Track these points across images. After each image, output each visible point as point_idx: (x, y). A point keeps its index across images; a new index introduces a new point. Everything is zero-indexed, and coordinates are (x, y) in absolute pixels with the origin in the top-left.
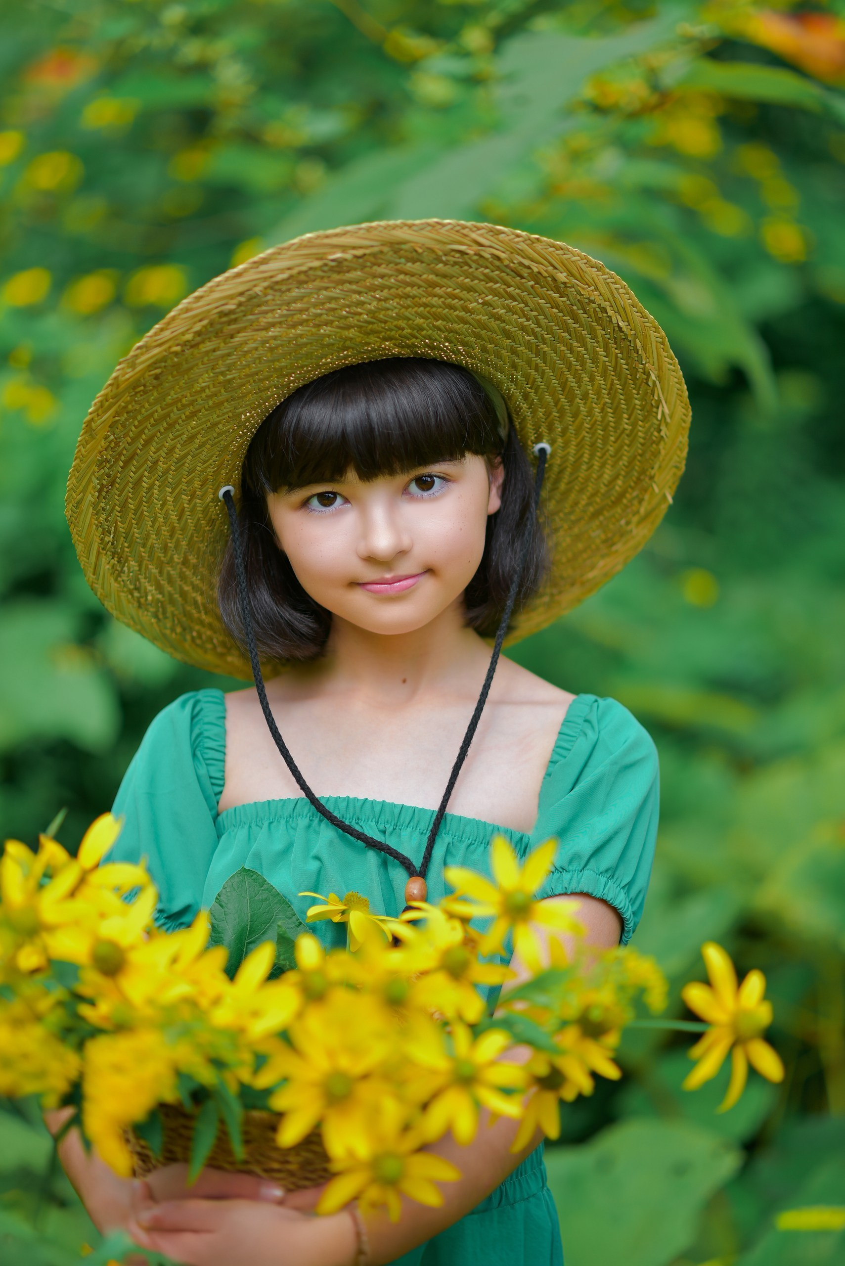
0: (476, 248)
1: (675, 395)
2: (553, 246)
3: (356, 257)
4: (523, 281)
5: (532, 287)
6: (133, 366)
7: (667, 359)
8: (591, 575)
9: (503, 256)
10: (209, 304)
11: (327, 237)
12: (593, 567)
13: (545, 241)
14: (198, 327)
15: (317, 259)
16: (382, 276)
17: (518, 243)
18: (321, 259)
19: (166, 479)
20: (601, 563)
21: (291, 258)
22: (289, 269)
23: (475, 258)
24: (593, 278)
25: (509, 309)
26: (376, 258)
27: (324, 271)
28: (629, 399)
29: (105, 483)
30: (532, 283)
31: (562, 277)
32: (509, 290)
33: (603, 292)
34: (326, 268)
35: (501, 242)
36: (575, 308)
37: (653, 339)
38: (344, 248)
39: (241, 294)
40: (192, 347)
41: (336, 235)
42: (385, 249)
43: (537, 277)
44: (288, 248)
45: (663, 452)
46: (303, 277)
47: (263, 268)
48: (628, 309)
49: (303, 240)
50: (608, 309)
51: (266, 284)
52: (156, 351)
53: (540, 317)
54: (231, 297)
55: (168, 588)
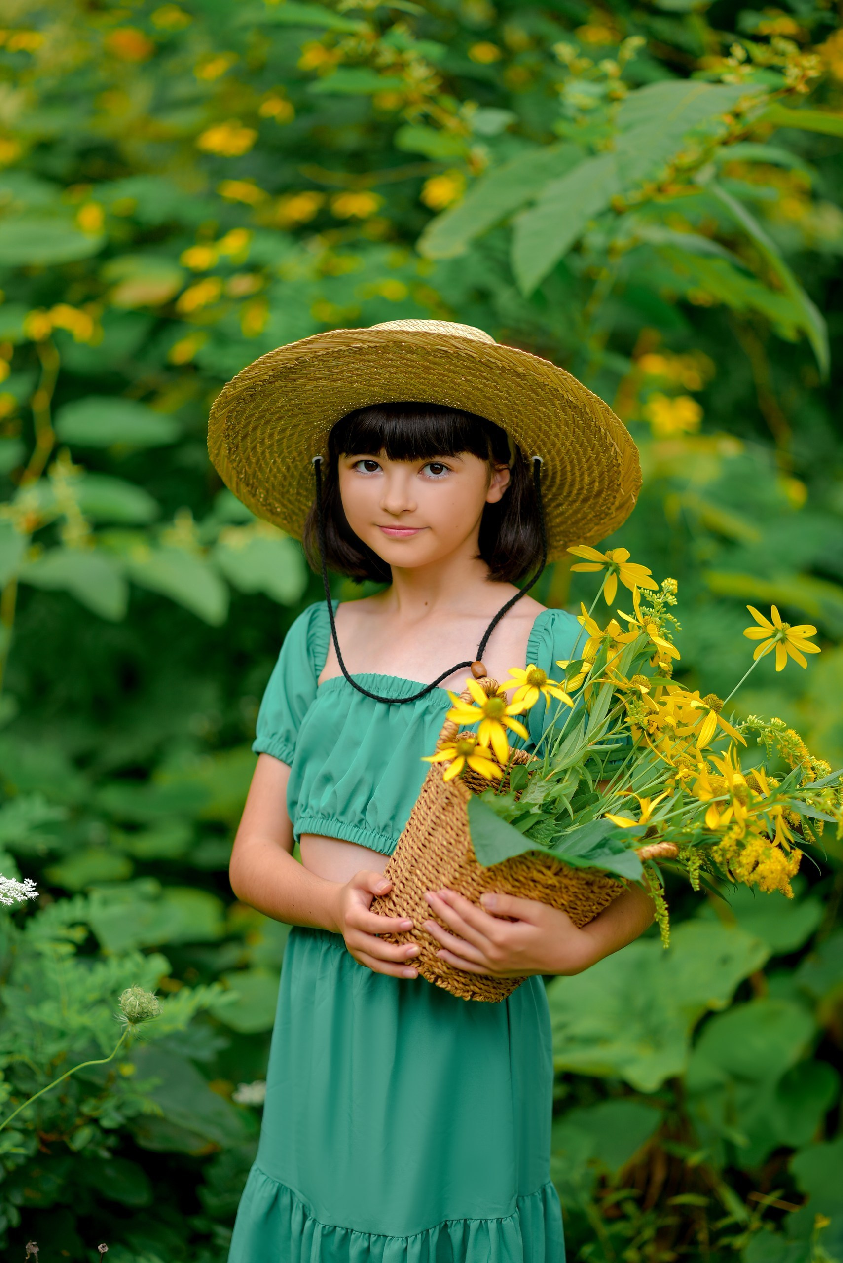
0: (455, 349)
1: (623, 441)
2: (512, 351)
3: (370, 347)
4: (493, 370)
5: (500, 374)
6: (235, 388)
7: (612, 420)
8: (588, 535)
9: (475, 355)
10: (277, 362)
11: (350, 333)
12: (590, 531)
13: (505, 348)
14: (271, 373)
15: (345, 345)
16: (391, 360)
17: (485, 348)
18: (348, 346)
19: (273, 449)
20: (596, 528)
21: (327, 343)
22: (326, 349)
23: (456, 355)
24: (544, 372)
25: (486, 386)
26: (385, 350)
27: (349, 353)
28: (589, 440)
29: (231, 446)
30: (500, 372)
31: (521, 370)
32: (483, 375)
33: (553, 380)
34: (351, 351)
35: (473, 347)
36: (534, 387)
37: (598, 408)
38: (363, 341)
39: (297, 359)
40: (270, 383)
41: (357, 333)
42: (391, 344)
43: (503, 369)
44: (325, 337)
45: (622, 473)
46: (336, 354)
47: (309, 346)
48: (575, 390)
49: (335, 333)
50: (560, 389)
51: (312, 355)
52: (248, 382)
53: (509, 391)
54: (291, 359)
55: (290, 506)
